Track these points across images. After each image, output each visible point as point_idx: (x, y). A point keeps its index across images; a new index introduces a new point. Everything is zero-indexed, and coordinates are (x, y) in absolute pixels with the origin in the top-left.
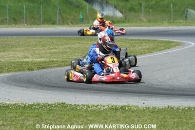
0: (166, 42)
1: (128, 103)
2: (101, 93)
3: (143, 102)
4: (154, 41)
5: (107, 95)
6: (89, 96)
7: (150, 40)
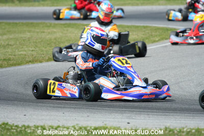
0: (162, 29)
1: (105, 123)
2: (64, 108)
3: (128, 121)
4: (145, 27)
5: (73, 110)
6: (44, 113)
7: (138, 27)
